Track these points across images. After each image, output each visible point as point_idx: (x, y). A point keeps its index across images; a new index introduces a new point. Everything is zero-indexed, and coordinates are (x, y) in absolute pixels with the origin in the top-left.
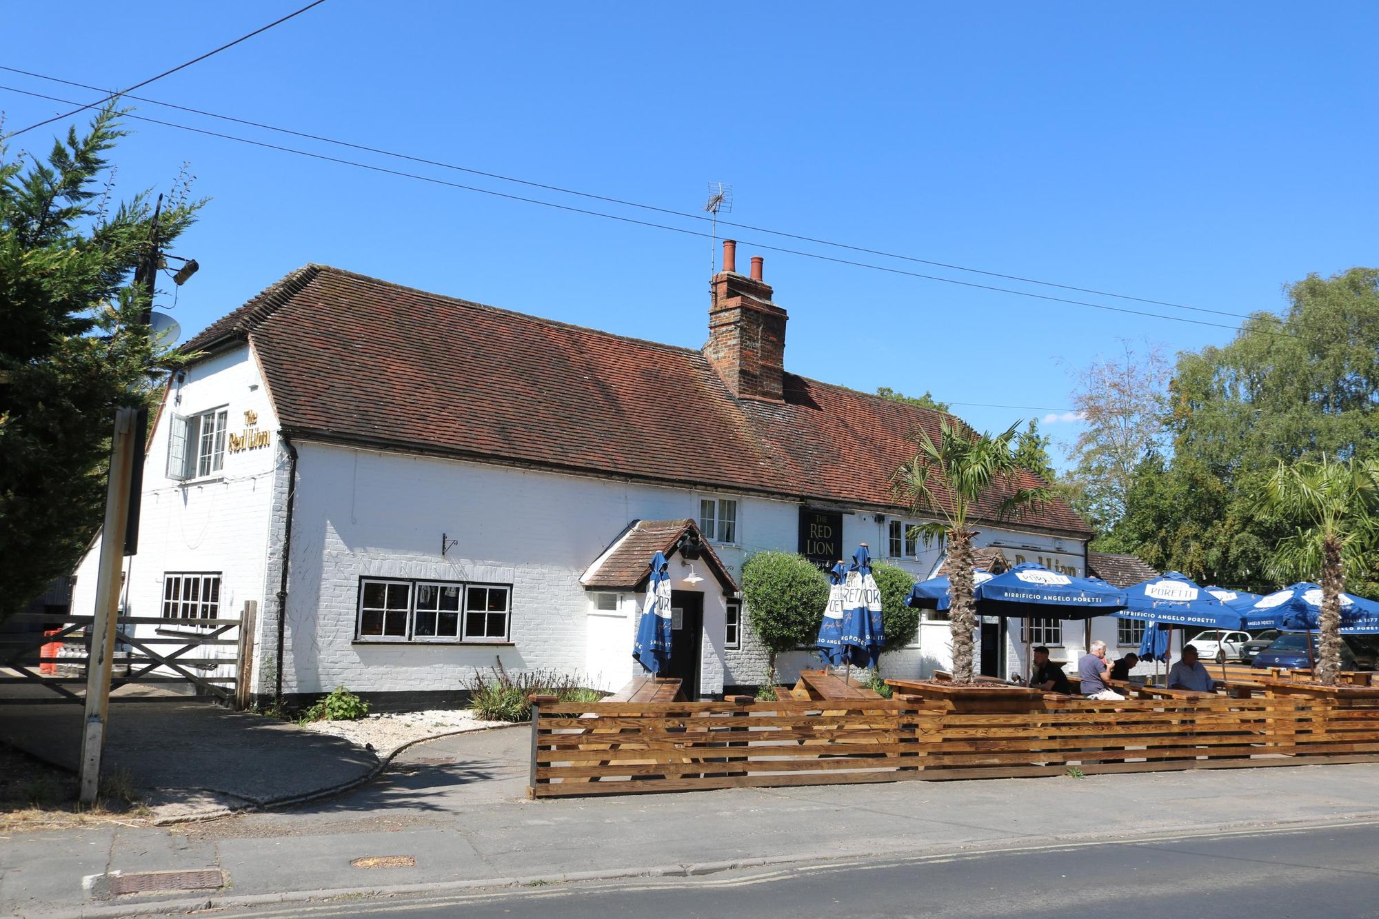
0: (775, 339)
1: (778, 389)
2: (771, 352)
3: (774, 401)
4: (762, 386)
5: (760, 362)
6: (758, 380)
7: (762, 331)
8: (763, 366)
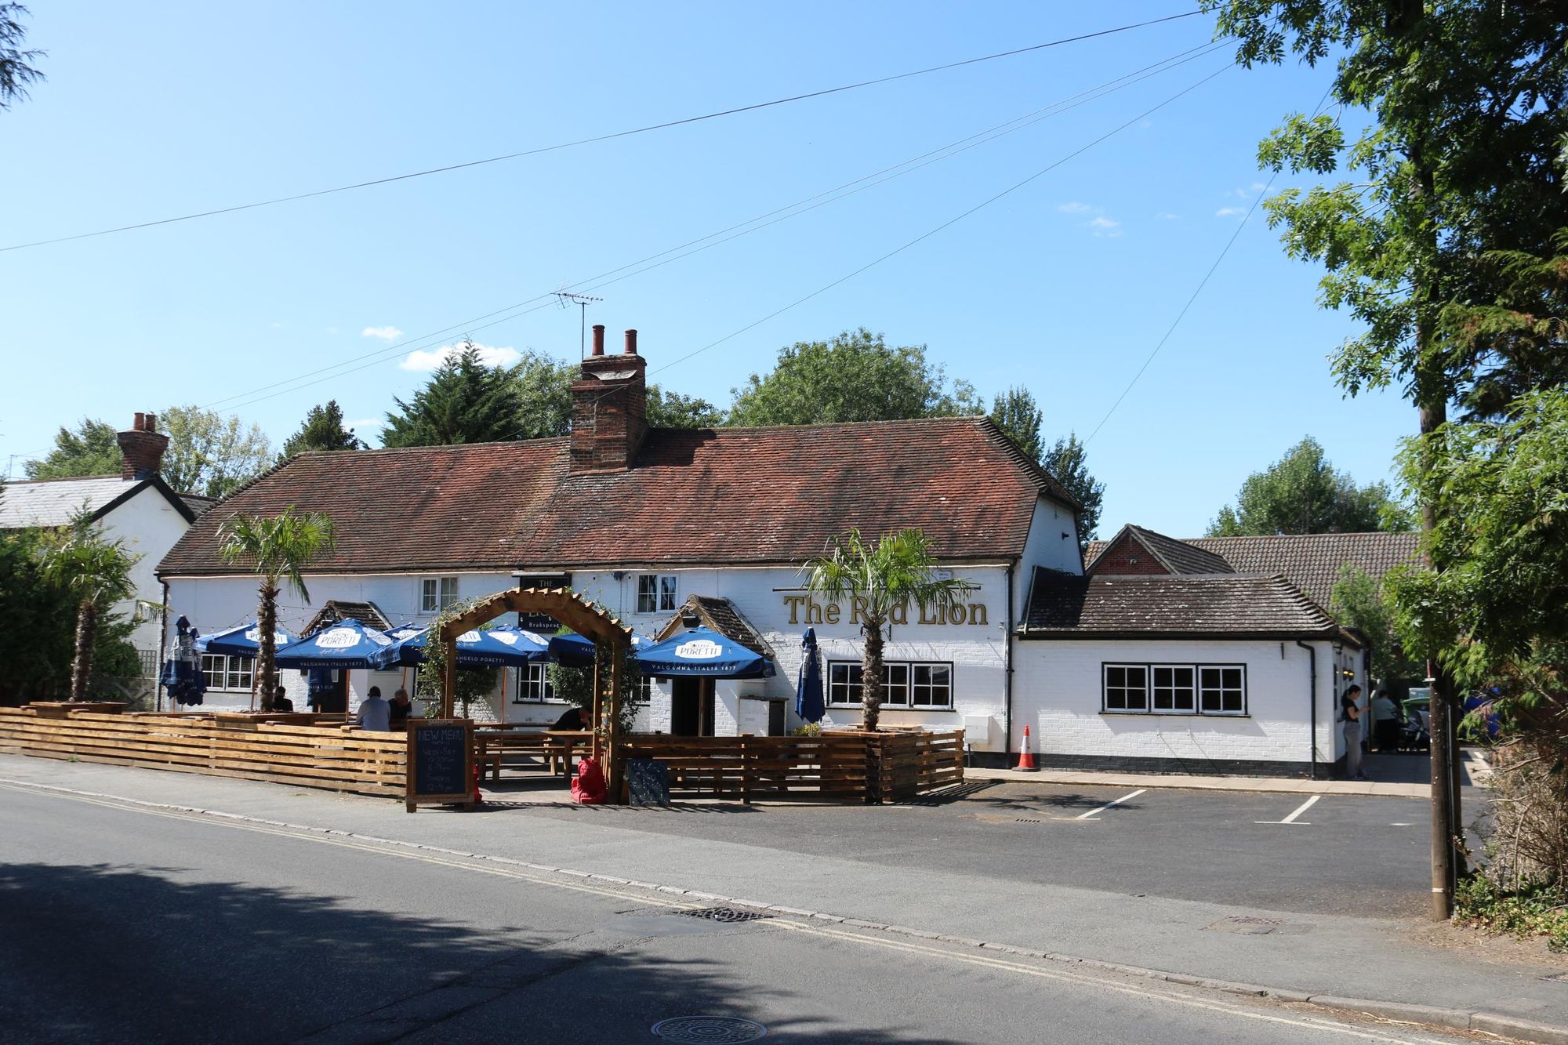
0: (614, 411)
1: (620, 457)
2: (609, 424)
3: (612, 471)
4: (600, 460)
5: (596, 437)
6: (593, 455)
7: (597, 407)
8: (599, 440)
